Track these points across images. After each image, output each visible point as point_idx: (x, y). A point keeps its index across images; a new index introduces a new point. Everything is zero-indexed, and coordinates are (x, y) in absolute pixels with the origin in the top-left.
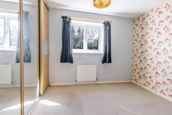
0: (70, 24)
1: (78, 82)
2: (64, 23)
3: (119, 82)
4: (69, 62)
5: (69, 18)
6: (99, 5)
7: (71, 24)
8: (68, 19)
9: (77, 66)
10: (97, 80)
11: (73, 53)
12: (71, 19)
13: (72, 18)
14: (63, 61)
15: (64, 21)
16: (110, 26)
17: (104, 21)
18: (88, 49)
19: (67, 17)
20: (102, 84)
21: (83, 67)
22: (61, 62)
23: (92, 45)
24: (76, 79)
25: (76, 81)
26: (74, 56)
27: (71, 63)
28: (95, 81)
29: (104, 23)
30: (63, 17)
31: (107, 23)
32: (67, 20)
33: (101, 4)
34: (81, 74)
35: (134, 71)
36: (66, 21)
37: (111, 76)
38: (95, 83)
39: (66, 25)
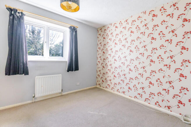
0: (22, 21)
1: (36, 98)
2: (11, 17)
3: (85, 88)
4: (21, 74)
5: (22, 13)
6: (67, 7)
7: (24, 21)
8: (19, 13)
9: (36, 78)
10: (62, 91)
11: (28, 61)
12: (25, 15)
13: (27, 13)
14: (11, 73)
15: (11, 14)
16: (76, 32)
17: (70, 26)
18: (50, 56)
19: (17, 10)
20: (68, 94)
21: (44, 78)
22: (6, 74)
23: (53, 50)
24: (33, 95)
25: (34, 97)
26: (29, 66)
27: (25, 75)
28: (60, 93)
29: (70, 28)
30: (10, 10)
31: (73, 29)
32: (18, 15)
33: (69, 7)
34: (42, 87)
35: (98, 77)
36: (15, 15)
37: (78, 84)
38: (60, 95)
39: (15, 22)
